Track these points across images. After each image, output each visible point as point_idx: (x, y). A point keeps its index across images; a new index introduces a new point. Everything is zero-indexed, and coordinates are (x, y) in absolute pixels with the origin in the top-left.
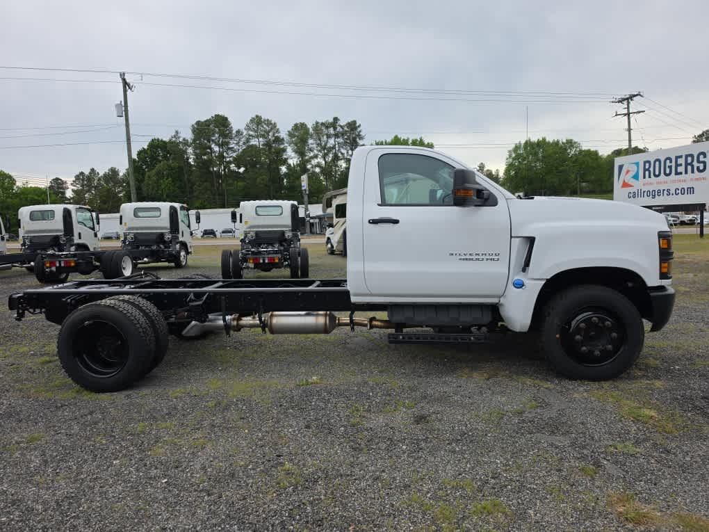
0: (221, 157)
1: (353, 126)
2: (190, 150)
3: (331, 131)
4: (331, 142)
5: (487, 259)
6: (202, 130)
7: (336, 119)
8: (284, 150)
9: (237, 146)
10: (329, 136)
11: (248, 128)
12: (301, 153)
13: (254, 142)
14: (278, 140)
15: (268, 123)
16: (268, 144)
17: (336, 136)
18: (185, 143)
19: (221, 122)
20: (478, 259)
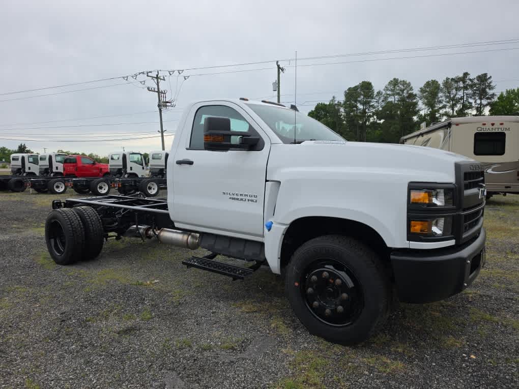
0: (364, 112)
1: (483, 78)
2: (342, 110)
3: (461, 84)
4: (460, 94)
5: (248, 200)
6: (352, 94)
7: (466, 74)
8: (416, 104)
9: (377, 104)
10: (458, 89)
11: (386, 89)
12: (430, 104)
13: (390, 99)
14: (412, 96)
15: (404, 83)
16: (402, 100)
17: (465, 88)
18: (339, 104)
19: (366, 87)
20: (242, 200)
